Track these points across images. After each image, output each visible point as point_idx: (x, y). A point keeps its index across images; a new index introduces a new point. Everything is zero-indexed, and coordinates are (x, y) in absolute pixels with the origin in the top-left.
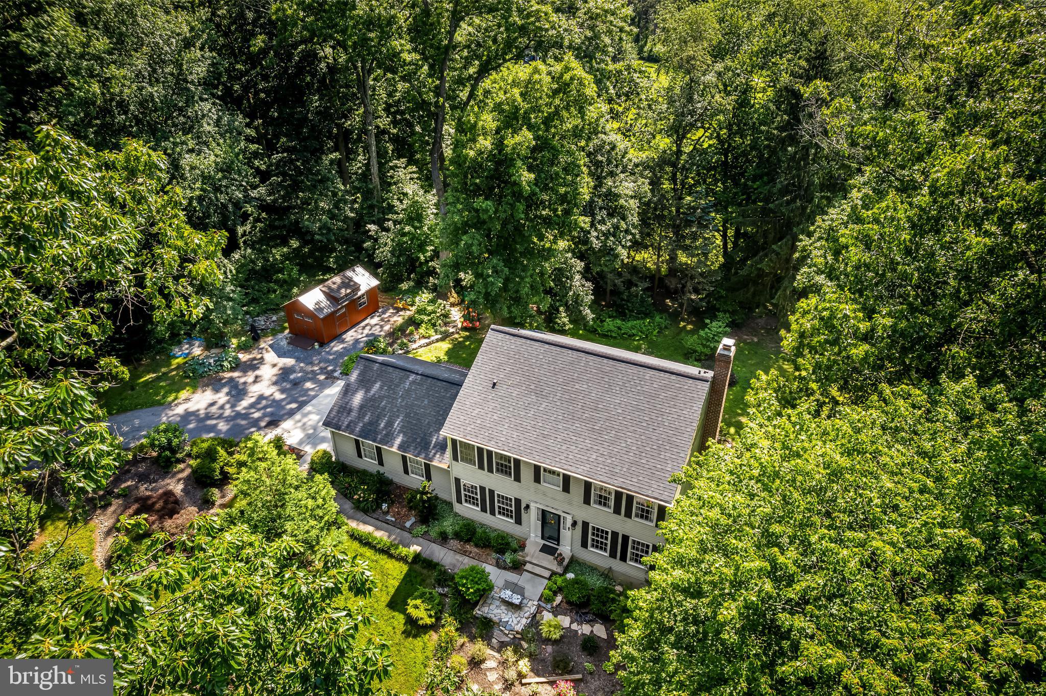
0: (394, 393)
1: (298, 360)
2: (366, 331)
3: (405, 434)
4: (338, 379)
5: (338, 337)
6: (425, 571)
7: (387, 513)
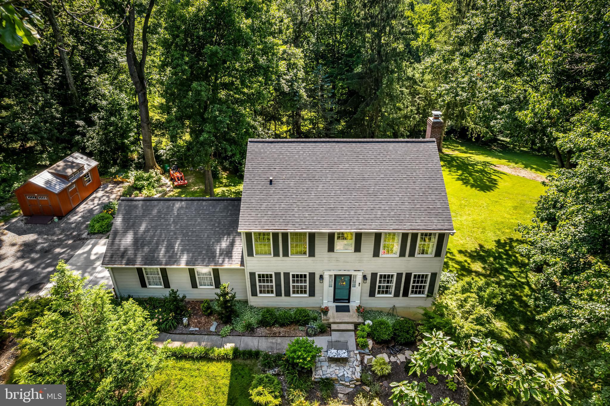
0: (166, 220)
1: (40, 233)
2: (96, 202)
3: (188, 252)
4: (87, 239)
5: (72, 211)
6: (248, 362)
7: (189, 325)
